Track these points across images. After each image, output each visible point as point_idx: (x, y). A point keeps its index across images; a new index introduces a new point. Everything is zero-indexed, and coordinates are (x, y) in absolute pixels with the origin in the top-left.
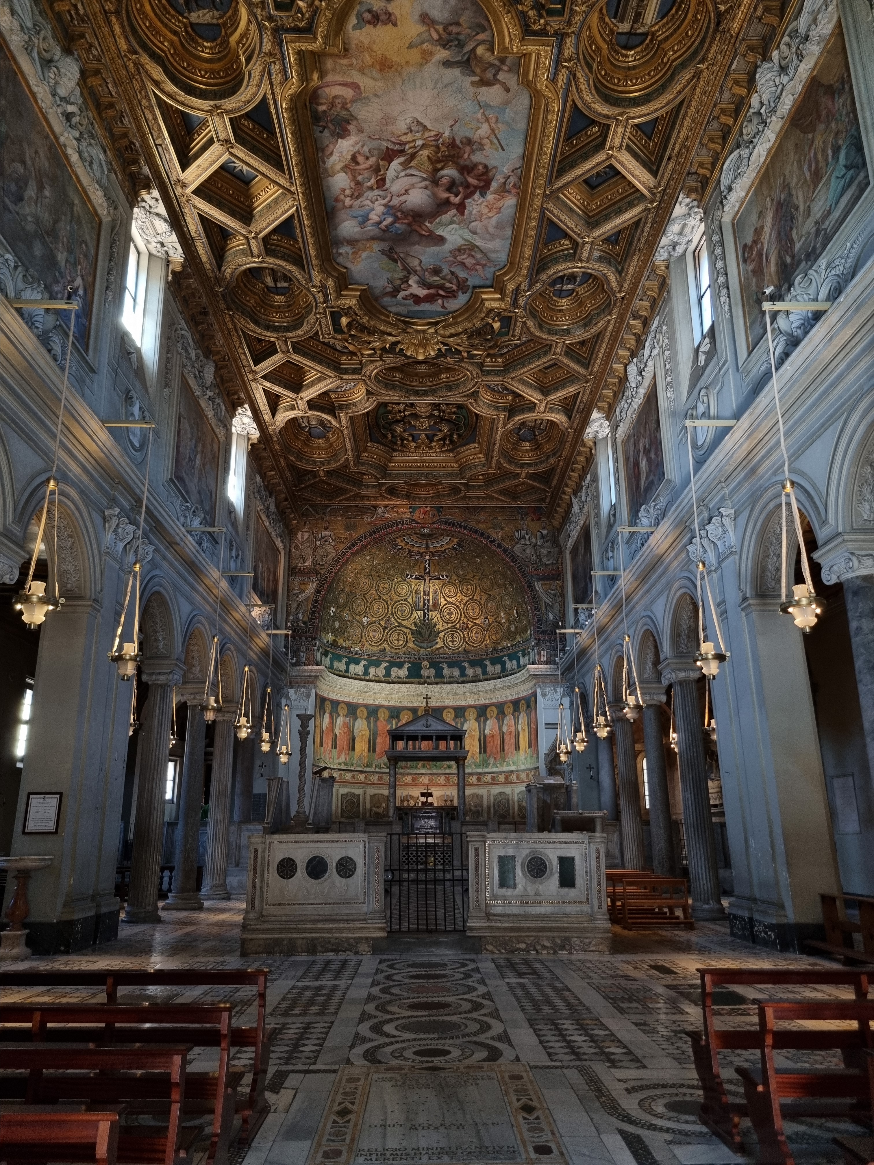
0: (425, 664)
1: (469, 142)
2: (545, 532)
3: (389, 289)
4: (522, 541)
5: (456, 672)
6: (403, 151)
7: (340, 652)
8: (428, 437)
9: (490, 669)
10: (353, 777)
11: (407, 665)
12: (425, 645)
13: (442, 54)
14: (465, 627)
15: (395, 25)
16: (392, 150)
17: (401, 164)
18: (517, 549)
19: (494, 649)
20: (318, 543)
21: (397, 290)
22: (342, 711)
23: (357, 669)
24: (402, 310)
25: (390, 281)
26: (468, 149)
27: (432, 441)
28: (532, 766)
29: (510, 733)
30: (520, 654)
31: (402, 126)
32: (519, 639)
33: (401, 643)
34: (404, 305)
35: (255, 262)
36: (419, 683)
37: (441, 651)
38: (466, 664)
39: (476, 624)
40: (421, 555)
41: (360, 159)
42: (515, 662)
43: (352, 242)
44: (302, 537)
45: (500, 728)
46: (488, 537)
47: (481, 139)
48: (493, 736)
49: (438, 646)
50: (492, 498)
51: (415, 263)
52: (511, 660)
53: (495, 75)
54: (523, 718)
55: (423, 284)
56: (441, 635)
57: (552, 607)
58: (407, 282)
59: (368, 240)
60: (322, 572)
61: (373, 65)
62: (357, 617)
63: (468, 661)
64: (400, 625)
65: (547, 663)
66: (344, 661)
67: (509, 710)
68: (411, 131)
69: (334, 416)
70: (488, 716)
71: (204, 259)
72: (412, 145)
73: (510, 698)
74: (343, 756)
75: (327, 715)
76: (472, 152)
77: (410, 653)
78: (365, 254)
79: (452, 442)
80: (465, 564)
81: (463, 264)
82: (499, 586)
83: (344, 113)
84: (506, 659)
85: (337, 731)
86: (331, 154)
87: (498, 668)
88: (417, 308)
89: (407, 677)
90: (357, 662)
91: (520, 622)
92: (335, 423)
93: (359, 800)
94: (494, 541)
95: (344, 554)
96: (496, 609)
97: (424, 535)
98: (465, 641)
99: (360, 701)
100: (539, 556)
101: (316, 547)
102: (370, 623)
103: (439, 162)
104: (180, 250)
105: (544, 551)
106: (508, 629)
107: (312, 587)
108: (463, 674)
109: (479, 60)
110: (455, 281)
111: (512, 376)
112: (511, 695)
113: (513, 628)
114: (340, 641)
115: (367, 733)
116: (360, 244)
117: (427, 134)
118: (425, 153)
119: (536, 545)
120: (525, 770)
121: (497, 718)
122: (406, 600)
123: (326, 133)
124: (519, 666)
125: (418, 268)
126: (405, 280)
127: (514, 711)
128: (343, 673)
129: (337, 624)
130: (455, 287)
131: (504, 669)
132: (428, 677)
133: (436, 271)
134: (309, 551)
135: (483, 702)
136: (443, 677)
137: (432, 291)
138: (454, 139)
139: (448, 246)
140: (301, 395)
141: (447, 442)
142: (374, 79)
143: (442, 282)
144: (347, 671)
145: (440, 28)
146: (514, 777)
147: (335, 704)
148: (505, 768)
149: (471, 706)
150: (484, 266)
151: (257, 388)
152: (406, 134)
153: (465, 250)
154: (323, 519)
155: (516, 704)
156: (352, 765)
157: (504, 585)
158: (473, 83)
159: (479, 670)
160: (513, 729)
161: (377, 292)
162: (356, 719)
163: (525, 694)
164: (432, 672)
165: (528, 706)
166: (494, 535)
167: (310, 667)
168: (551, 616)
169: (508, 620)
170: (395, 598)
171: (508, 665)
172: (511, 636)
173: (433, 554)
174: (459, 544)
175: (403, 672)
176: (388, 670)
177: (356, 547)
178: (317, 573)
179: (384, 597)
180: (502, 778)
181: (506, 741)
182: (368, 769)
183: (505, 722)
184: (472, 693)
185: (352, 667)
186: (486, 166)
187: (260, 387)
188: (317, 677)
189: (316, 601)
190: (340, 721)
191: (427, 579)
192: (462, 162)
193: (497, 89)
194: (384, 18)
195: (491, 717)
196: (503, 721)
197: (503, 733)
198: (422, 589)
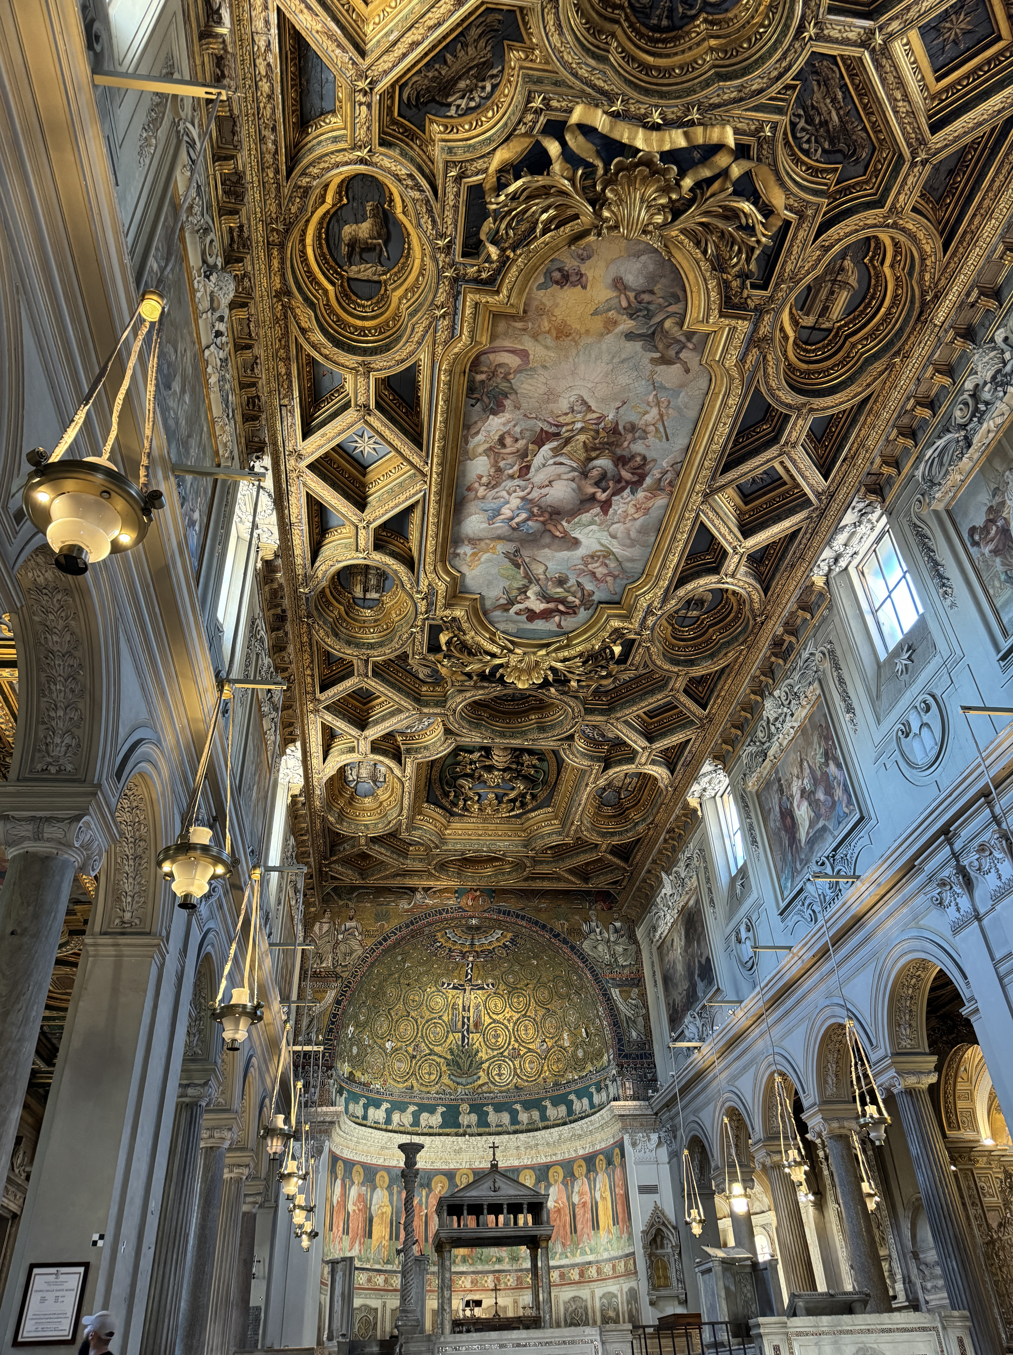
0: (465, 1107)
1: (633, 428)
2: (618, 924)
3: (503, 601)
4: (592, 936)
5: (506, 1118)
6: (558, 434)
7: (357, 1090)
8: (497, 797)
9: (551, 1112)
10: (369, 1280)
11: (441, 1110)
12: (463, 1080)
13: (627, 324)
14: (516, 1055)
15: (584, 287)
16: (546, 432)
17: (552, 450)
18: (586, 946)
19: (556, 1084)
20: (340, 937)
21: (511, 602)
22: (358, 1176)
23: (377, 1114)
24: (512, 628)
25: (506, 591)
26: (629, 436)
27: (500, 802)
28: (620, 1253)
29: (584, 1204)
30: (593, 1089)
31: (564, 405)
32: (590, 1067)
33: (433, 1077)
34: (514, 622)
35: (358, 559)
36: (457, 1135)
37: (485, 1088)
38: (518, 1107)
39: (530, 1050)
40: (464, 955)
41: (508, 441)
42: (585, 1101)
43: (474, 541)
44: (320, 929)
45: (569, 1198)
46: (552, 930)
47: (647, 425)
48: (559, 1211)
49: (480, 1082)
50: (559, 879)
51: (538, 570)
52: (579, 1098)
53: (677, 353)
54: (602, 1180)
55: (544, 597)
56: (485, 1066)
57: (634, 1022)
58: (525, 592)
59: (492, 539)
60: (344, 975)
61: (549, 332)
62: (379, 1041)
63: (521, 1102)
64: (432, 1052)
65: (634, 1098)
66: (361, 1103)
67: (580, 1170)
68: (573, 411)
69: (400, 762)
70: (551, 1180)
71: (298, 551)
72: (570, 427)
73: (581, 1152)
74: (357, 1246)
75: (339, 1182)
76: (634, 440)
77: (444, 1092)
78: (485, 557)
79: (523, 805)
80: (517, 968)
81: (593, 574)
82: (561, 997)
83: (504, 385)
84: (572, 1097)
85: (351, 1207)
86: (477, 433)
87: (563, 1110)
88: (530, 626)
89: (441, 1127)
90: (378, 1106)
91: (591, 1044)
92: (397, 772)
93: (375, 1318)
94: (558, 935)
95: (373, 951)
96: (557, 1028)
97: (470, 928)
98: (516, 1074)
99: (380, 1162)
100: (613, 955)
101: (337, 943)
102: (395, 1050)
103: (595, 449)
104: (276, 535)
105: (620, 949)
106: (574, 1054)
107: (330, 996)
108: (514, 1120)
109: (665, 333)
110: (579, 595)
111: (619, 715)
112: (582, 1148)
113: (580, 1054)
114: (358, 1074)
115: (388, 1210)
116: (483, 544)
117: (590, 416)
118: (582, 438)
119: (609, 941)
120: (610, 1260)
121: (565, 1183)
122: (440, 1018)
123: (478, 406)
124: (592, 1105)
125: (542, 577)
126: (523, 591)
127: (589, 1171)
128: (360, 1121)
129: (355, 1050)
130: (577, 602)
131: (570, 1112)
132: (469, 1126)
133: (561, 582)
134: (329, 947)
135: (543, 1160)
136: (488, 1125)
137: (551, 605)
138: (617, 424)
139: (581, 552)
140: (367, 733)
141: (518, 804)
142: (547, 348)
143: (566, 594)
144: (365, 1117)
145: (631, 295)
146: (593, 1272)
147: (349, 1165)
148: (579, 1259)
149: (526, 1167)
150: (615, 577)
151: (315, 723)
152: (566, 414)
153: (599, 557)
154: (347, 906)
155: (590, 1160)
156: (368, 1260)
157: (568, 995)
158: (653, 360)
159: (536, 1114)
160: (587, 1198)
161: (488, 604)
162: (374, 1188)
163: (603, 1145)
164: (474, 1118)
165: (610, 1163)
166: (558, 929)
167: (324, 1109)
168: (634, 1034)
169: (573, 1043)
170: (427, 1015)
171: (577, 1106)
172: (577, 1064)
173: (478, 955)
174: (512, 941)
175: (436, 1120)
176: (416, 1116)
177: (389, 942)
178: (337, 977)
179: (412, 1014)
180: (575, 1275)
181: (578, 1218)
182: (389, 1267)
183: (576, 1189)
184: (529, 1147)
185: (371, 1111)
186: (644, 458)
187: (319, 720)
188: (332, 1123)
189: (335, 1016)
190: (354, 1192)
191: (468, 988)
192: (619, 452)
193: (676, 368)
194: (573, 278)
195: (556, 1181)
196: (573, 1187)
197: (574, 1205)
198: (460, 1003)
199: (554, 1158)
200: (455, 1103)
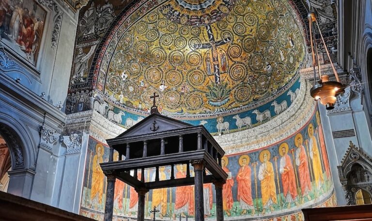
0: (221, 119)
5: (248, 120)
9: (277, 107)
11: (203, 122)
12: (218, 103)
20: (100, 15)
28: (329, 194)
29: (304, 164)
33: (197, 104)
37: (232, 105)
38: (256, 112)
39: (261, 74)
40: (200, 19)
48: (288, 173)
49: (230, 102)
52: (294, 91)
54: (313, 142)
56: (233, 92)
62: (153, 85)
63: (257, 109)
64: (195, 90)
70: (281, 154)
73: (298, 128)
77: (206, 112)
84: (289, 93)
87: (284, 104)
91: (296, 49)
95: (119, 17)
96: (276, 51)
98: (253, 91)
101: (98, 19)
107: (93, 49)
108: (254, 120)
112: (298, 125)
113: (291, 60)
121: (290, 153)
122: (198, 68)
127: (304, 139)
132: (224, 130)
134: (92, 23)
135: (274, 141)
136: (236, 127)
148: (305, 205)
149: (264, 149)
155: (304, 131)
159: (268, 113)
160: (305, 160)
163: (310, 116)
164: (227, 124)
165: (316, 127)
167: (82, 113)
170: (189, 68)
171: (293, 97)
172: (291, 68)
173: (210, 17)
178: (97, 37)
179: (177, 68)
182: (168, 219)
184: (263, 135)
188: (88, 122)
189: (95, 59)
191: (214, 46)
195: (284, 154)
196: (295, 155)
197: (297, 167)
198: (211, 56)
199: (282, 138)
200: (213, 117)
